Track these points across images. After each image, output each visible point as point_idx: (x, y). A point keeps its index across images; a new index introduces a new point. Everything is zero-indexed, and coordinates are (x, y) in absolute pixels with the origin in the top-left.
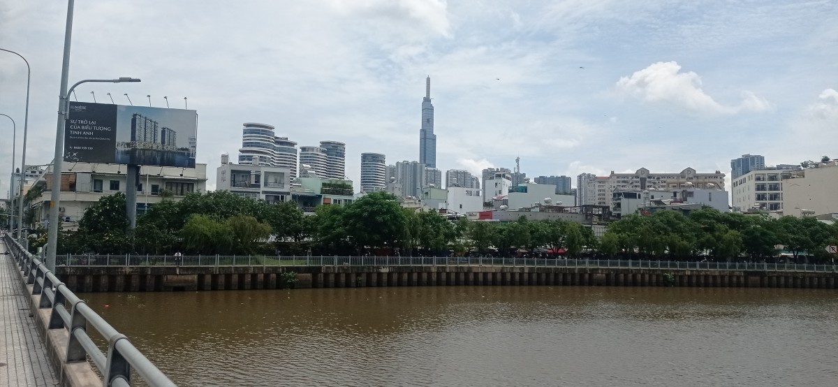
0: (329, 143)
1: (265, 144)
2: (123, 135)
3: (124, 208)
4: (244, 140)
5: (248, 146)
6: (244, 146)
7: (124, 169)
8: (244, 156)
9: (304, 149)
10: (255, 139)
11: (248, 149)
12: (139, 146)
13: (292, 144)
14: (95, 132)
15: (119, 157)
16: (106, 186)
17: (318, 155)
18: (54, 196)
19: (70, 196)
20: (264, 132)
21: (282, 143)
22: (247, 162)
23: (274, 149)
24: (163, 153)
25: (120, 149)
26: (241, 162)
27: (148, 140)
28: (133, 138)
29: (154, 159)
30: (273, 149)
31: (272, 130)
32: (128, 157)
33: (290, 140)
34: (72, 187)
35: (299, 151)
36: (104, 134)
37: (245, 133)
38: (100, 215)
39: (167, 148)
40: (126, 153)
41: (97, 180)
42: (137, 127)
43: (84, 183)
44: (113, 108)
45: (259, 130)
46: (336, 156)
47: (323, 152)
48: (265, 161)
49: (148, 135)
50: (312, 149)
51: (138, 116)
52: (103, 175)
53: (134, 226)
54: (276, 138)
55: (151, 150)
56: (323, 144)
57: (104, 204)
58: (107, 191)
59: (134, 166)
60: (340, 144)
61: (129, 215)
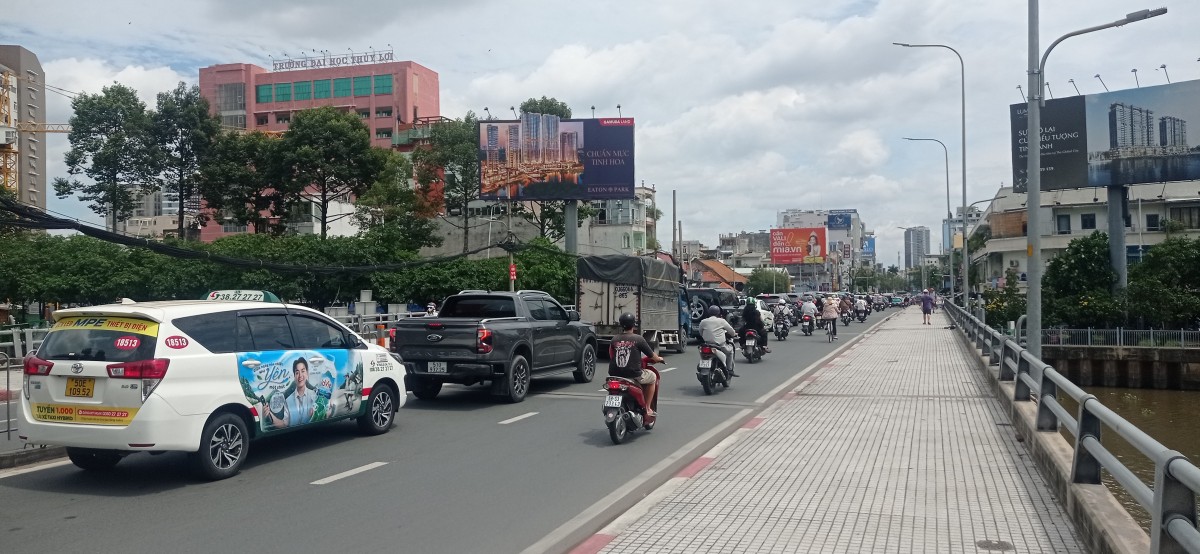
2: (1097, 141)
3: (1108, 254)
7: (1103, 195)
12: (1124, 154)
14: (1056, 143)
15: (1094, 176)
16: (1076, 223)
27: (1138, 142)
28: (1114, 143)
29: (1151, 172)
36: (1069, 143)
38: (1072, 268)
39: (1172, 150)
40: (1105, 167)
41: (1062, 216)
42: (1119, 125)
43: (1044, 221)
44: (1079, 101)
49: (1138, 135)
51: (1117, 106)
52: (1071, 208)
53: (1125, 283)
57: (1077, 251)
58: (1078, 231)
59: (1118, 188)
61: (1115, 265)
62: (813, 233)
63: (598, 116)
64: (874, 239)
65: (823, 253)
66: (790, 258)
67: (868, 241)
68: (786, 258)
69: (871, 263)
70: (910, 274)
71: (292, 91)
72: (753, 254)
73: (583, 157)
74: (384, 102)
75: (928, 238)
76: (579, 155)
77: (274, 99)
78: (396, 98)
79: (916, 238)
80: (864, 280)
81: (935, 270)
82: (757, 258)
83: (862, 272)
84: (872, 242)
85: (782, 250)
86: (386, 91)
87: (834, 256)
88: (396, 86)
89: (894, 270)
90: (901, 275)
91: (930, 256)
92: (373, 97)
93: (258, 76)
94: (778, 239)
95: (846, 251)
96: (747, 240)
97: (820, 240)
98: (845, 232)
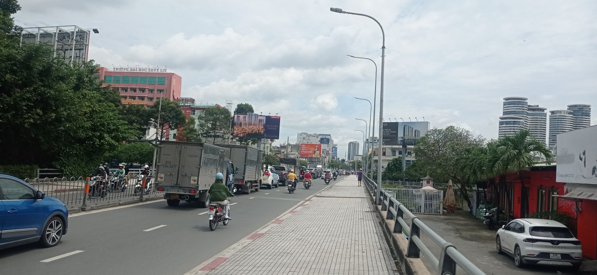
0: (575, 106)
1: (520, 112)
2: (400, 134)
3: (401, 163)
4: (504, 110)
5: (507, 114)
6: (504, 114)
7: (401, 147)
8: (503, 122)
9: (552, 112)
10: (512, 108)
11: (506, 116)
12: (406, 138)
13: (543, 110)
14: (391, 133)
15: (399, 143)
16: (397, 153)
17: (565, 116)
18: (380, 158)
19: (383, 158)
20: (519, 103)
21: (534, 110)
22: (505, 126)
23: (528, 114)
24: (415, 140)
25: (399, 139)
26: (500, 126)
27: (410, 135)
28: (404, 135)
29: (412, 143)
30: (526, 115)
31: (526, 101)
32: (402, 142)
33: (540, 107)
34: (384, 154)
35: (549, 114)
36: (394, 134)
37: (504, 105)
38: (392, 166)
39: (417, 138)
40: (402, 141)
41: (394, 151)
42: (406, 130)
43: (389, 152)
44: (397, 124)
45: (515, 102)
46: (582, 116)
47: (569, 113)
48: (519, 125)
49: (410, 133)
50: (560, 112)
51: (406, 126)
52: (396, 148)
53: (404, 170)
54: (529, 106)
55: (411, 139)
56: (570, 107)
57: (394, 161)
58: (397, 155)
59: (404, 146)
60: (585, 106)
61: (402, 165)
62: (317, 146)
63: (270, 115)
64: (337, 148)
65: (320, 154)
66: (307, 155)
67: (335, 148)
68: (306, 155)
69: (335, 158)
70: (350, 163)
71: (121, 79)
72: (292, 153)
73: (265, 127)
74: (161, 87)
75: (358, 147)
76: (264, 126)
77: (112, 81)
78: (166, 86)
79: (353, 146)
80: (332, 165)
81: (360, 162)
82: (295, 154)
83: (332, 161)
84: (336, 149)
85: (305, 152)
86: (162, 83)
87: (323, 155)
88: (166, 82)
89: (343, 160)
90: (346, 163)
91: (359, 156)
92: (156, 85)
93: (106, 72)
94: (304, 148)
95: (328, 153)
96: (290, 147)
97: (319, 149)
98: (327, 145)
